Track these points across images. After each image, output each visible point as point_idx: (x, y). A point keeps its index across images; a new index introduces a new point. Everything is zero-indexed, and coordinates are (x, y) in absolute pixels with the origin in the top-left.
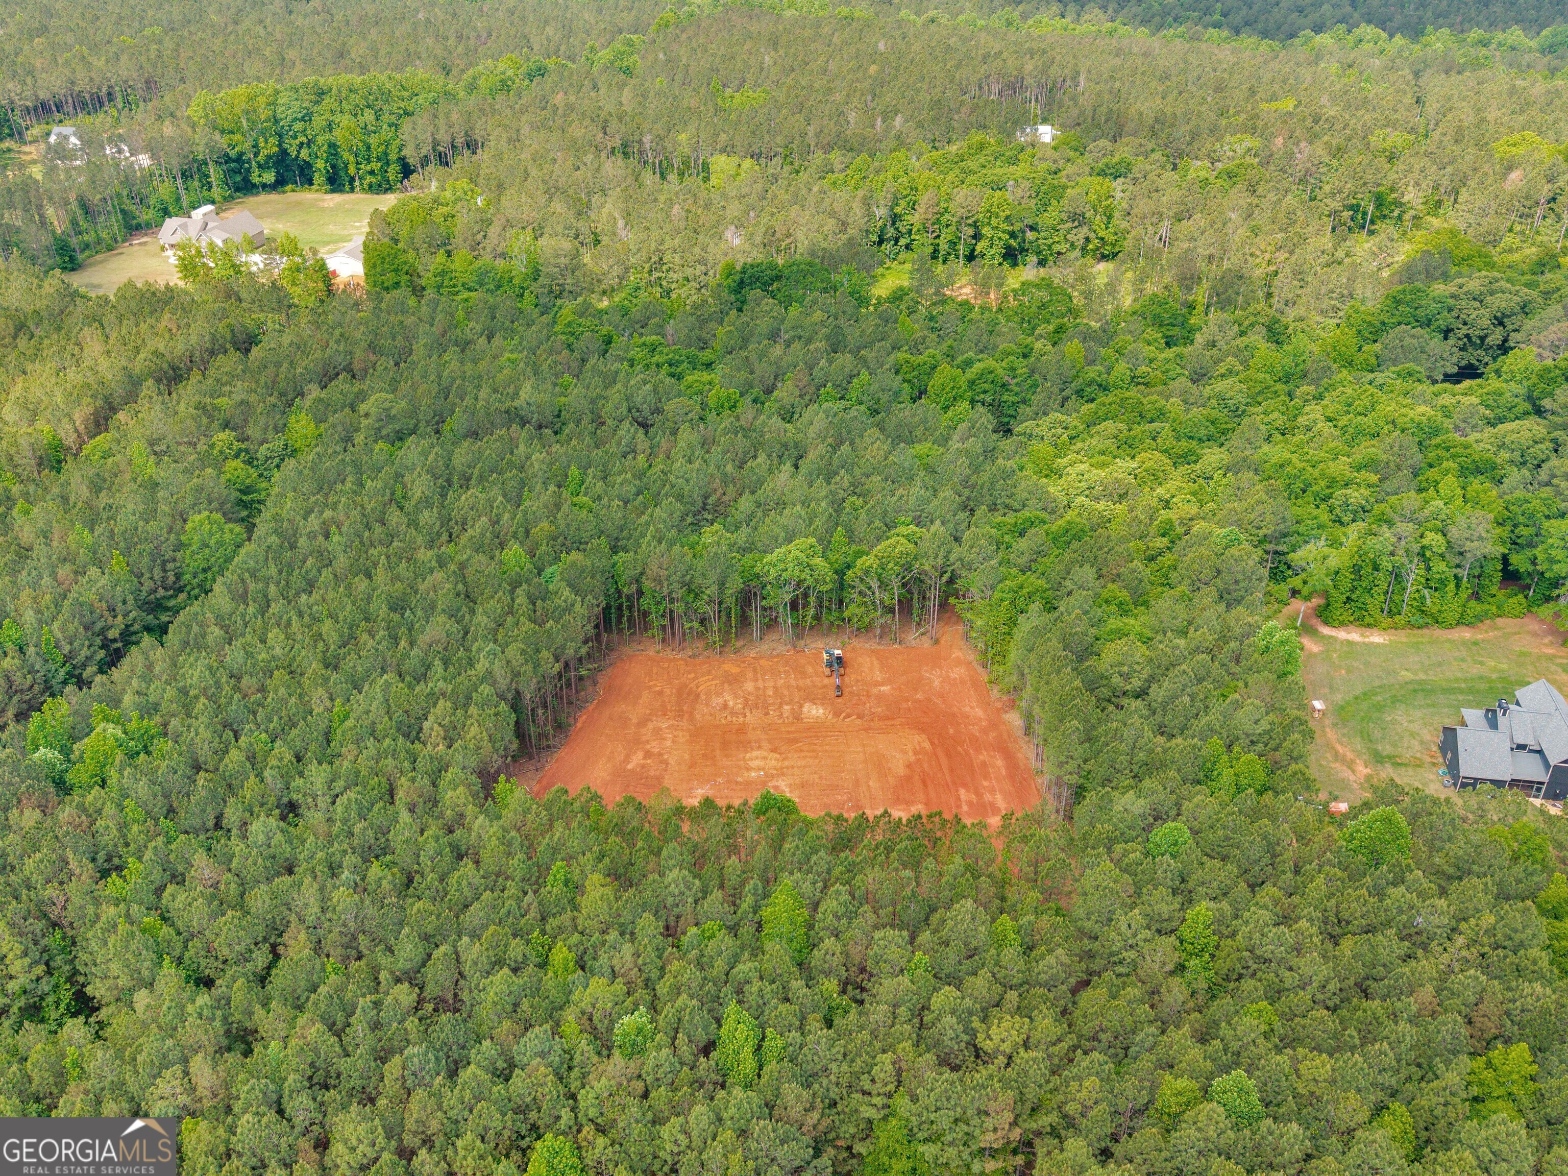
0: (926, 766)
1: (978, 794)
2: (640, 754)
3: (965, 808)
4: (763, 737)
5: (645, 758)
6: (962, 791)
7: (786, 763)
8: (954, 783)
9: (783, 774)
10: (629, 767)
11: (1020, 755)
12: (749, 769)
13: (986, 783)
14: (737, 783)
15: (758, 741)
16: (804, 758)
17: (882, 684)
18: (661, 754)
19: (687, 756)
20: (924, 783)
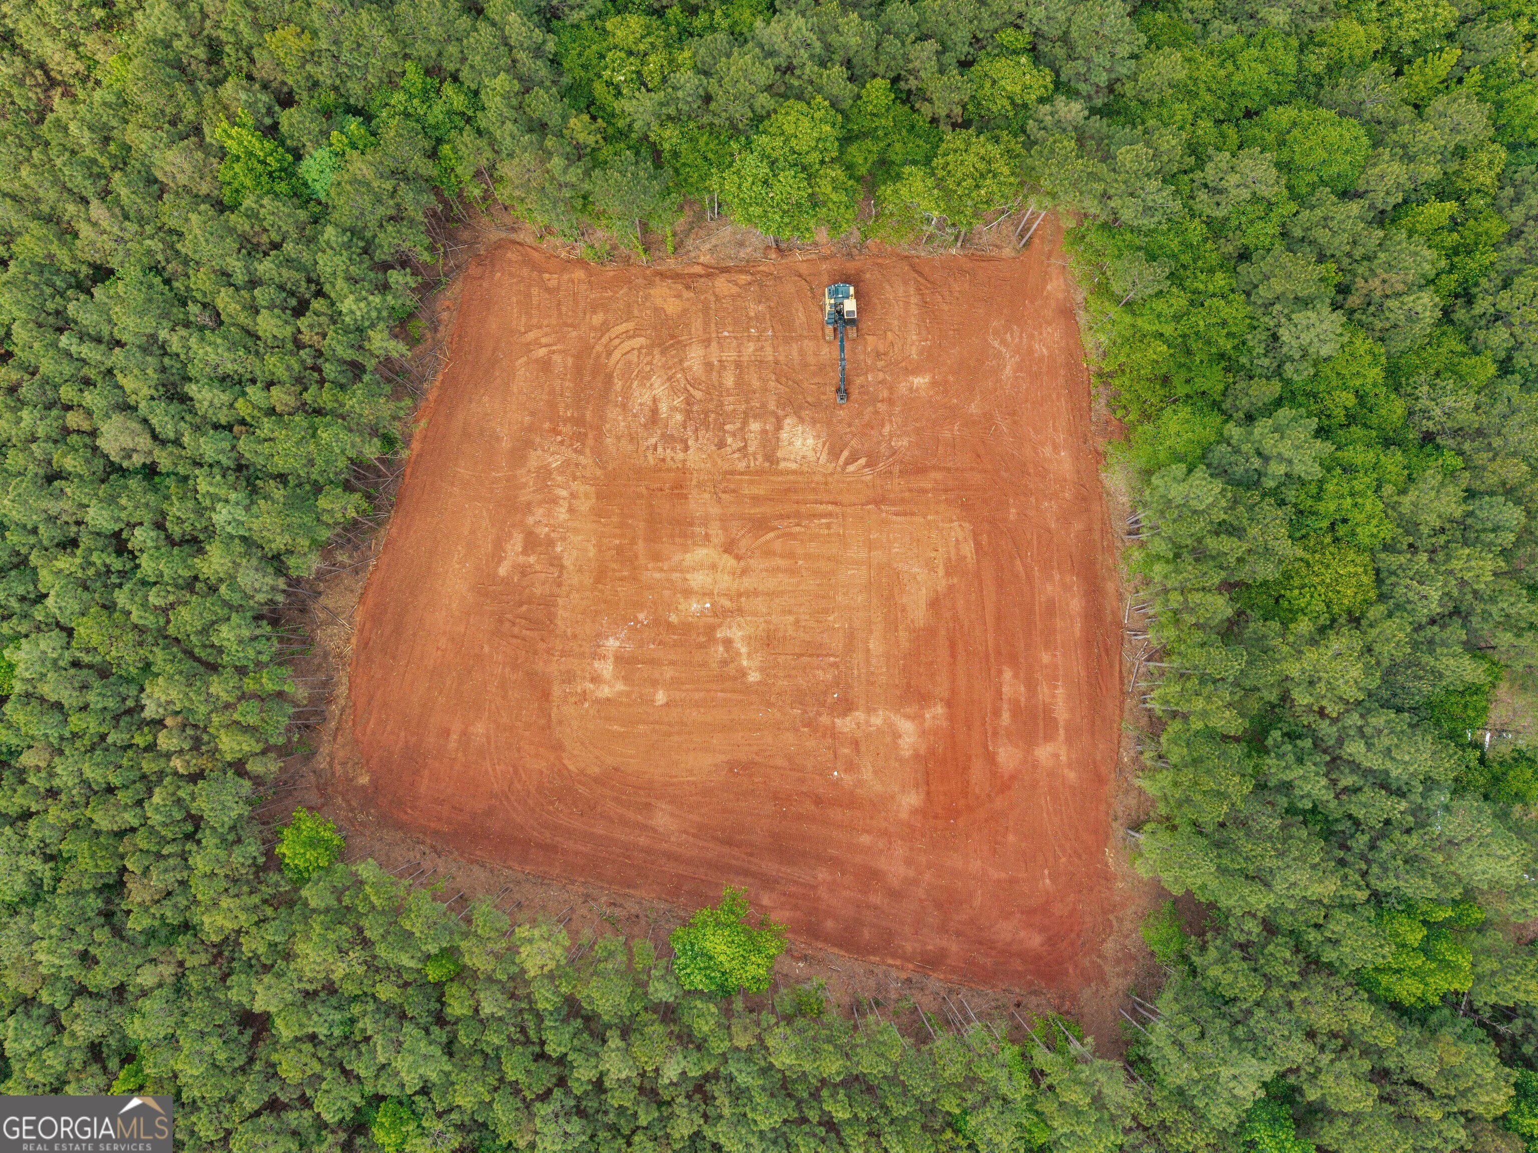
0: (960, 603)
1: (1031, 685)
2: (517, 542)
3: (1006, 718)
4: (715, 510)
5: (525, 552)
6: (1008, 674)
7: (747, 583)
8: (999, 653)
9: (740, 611)
10: (502, 571)
11: (1110, 587)
12: (688, 593)
13: (1046, 658)
14: (669, 625)
15: (705, 521)
16: (776, 570)
17: (916, 370)
18: (551, 543)
19: (592, 552)
20: (953, 646)
